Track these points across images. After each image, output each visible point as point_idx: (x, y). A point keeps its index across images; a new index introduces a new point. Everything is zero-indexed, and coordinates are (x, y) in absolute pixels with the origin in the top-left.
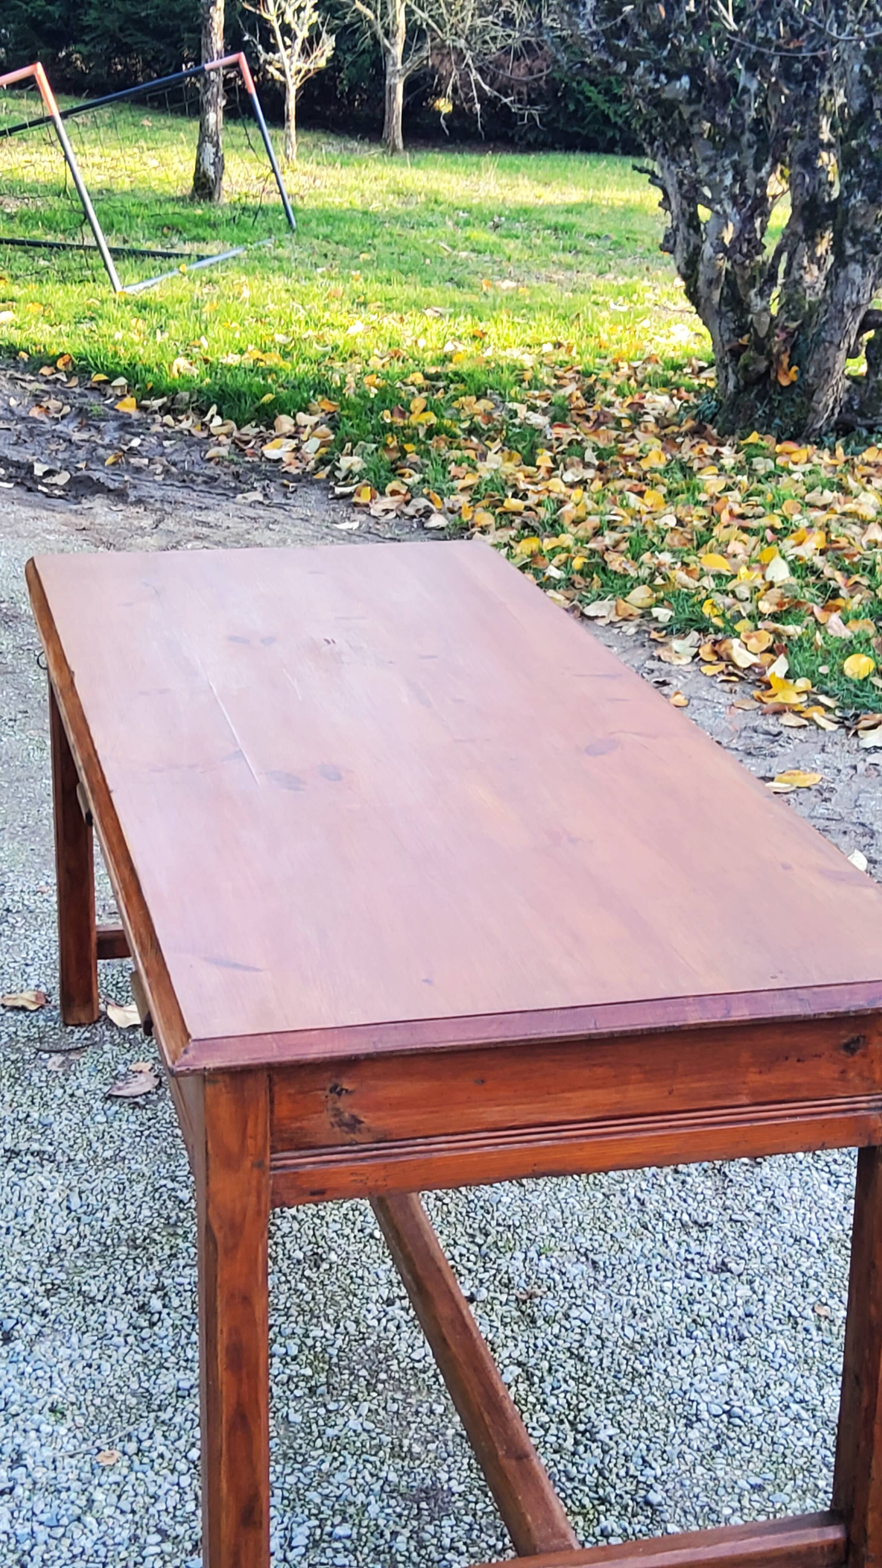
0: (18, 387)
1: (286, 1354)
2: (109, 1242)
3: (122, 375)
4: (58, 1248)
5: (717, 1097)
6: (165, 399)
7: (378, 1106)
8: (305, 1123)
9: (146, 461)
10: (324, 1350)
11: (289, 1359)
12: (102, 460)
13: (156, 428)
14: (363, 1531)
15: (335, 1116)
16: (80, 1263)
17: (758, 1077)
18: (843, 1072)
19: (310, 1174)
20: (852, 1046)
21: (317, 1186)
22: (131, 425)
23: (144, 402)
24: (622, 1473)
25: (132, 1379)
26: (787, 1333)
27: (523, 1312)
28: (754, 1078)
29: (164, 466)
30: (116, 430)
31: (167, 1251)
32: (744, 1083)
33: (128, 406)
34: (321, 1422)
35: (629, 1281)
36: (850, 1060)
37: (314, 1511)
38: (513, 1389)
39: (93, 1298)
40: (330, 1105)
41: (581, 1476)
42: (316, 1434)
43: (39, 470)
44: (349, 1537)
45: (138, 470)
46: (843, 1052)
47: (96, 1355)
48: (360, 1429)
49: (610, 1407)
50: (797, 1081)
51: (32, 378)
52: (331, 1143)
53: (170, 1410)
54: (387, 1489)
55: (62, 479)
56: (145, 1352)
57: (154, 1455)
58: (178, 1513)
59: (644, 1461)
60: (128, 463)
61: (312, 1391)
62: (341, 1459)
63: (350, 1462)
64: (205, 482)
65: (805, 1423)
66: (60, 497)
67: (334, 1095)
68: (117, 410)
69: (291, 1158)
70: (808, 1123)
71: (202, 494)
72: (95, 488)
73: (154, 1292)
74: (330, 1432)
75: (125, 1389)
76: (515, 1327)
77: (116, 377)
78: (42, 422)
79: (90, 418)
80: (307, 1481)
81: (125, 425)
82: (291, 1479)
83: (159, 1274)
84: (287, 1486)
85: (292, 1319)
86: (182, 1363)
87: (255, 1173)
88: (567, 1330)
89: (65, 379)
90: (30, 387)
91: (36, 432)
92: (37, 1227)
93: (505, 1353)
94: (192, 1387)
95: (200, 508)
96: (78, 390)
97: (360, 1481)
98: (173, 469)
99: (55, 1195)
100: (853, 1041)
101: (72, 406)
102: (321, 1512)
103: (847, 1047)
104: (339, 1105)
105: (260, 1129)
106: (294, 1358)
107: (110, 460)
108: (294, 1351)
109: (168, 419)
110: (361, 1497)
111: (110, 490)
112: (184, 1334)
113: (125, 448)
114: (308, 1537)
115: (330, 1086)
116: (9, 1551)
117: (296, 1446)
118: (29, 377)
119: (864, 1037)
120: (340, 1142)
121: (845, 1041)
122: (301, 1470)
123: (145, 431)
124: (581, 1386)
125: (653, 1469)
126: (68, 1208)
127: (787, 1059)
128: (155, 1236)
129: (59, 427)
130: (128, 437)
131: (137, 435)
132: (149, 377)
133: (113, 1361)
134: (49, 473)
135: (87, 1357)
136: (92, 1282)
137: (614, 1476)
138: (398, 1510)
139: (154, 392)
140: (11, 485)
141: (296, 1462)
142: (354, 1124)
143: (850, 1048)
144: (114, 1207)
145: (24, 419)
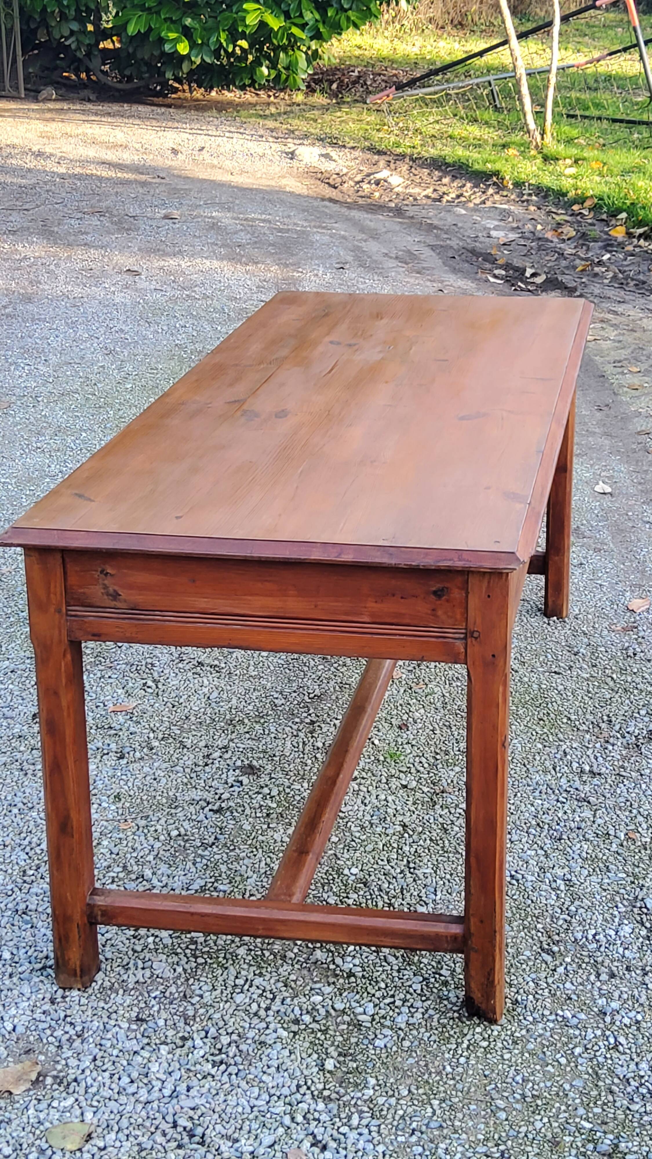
0: (550, 218)
1: (269, 794)
2: (217, 719)
3: (625, 211)
4: (187, 718)
5: (347, 614)
6: (646, 228)
7: (130, 587)
8: (86, 590)
9: (604, 269)
10: (294, 796)
11: (268, 797)
12: (575, 267)
13: (630, 248)
14: (236, 890)
15: (104, 588)
16: (193, 727)
17: (374, 605)
18: (433, 610)
19: (90, 623)
20: (439, 593)
21: (96, 631)
22: (612, 245)
23: (632, 230)
24: (415, 893)
25: (173, 790)
26: (595, 843)
27: (432, 799)
28: (371, 605)
29: (615, 273)
30: (600, 248)
31: (246, 730)
32: (365, 607)
33: (619, 233)
34: (260, 832)
35: (515, 795)
36: (438, 602)
37: (216, 875)
38: (388, 838)
39: (185, 746)
40: (100, 581)
41: (388, 890)
42: (251, 837)
43: (529, 272)
44: (225, 892)
45: (596, 275)
46: (432, 596)
47: (162, 774)
48: (279, 840)
49: (440, 859)
50: (403, 611)
51: (563, 212)
52: (103, 605)
53: (181, 809)
54: (268, 873)
55: (539, 280)
56: (191, 778)
57: (153, 829)
58: (141, 860)
59: (436, 891)
60: (593, 270)
61: (268, 815)
62: (255, 853)
63: (260, 855)
64: (636, 285)
65: (559, 892)
66: (529, 291)
67: (102, 576)
68: (610, 235)
69: (79, 610)
70: (411, 641)
71: (628, 293)
72: (558, 286)
73: (220, 749)
74: (260, 838)
75: (165, 795)
76: (420, 806)
77: (621, 212)
78: (552, 242)
79: (587, 240)
80: (225, 860)
81: (609, 245)
82: (217, 857)
83: (232, 740)
84: (212, 859)
85: (288, 777)
86: (207, 788)
87: (57, 616)
88: (450, 813)
89: (587, 213)
90: (557, 218)
91: (543, 248)
92: (183, 705)
93: (400, 818)
94: (200, 800)
95: (619, 302)
96: (590, 221)
97: (257, 866)
98: (621, 275)
99: (206, 690)
100: (439, 590)
101: (578, 231)
102: (220, 876)
103: (435, 593)
104: (106, 582)
105: (58, 590)
106: (271, 797)
107: (580, 268)
108: (274, 792)
109: (642, 242)
110: (250, 873)
111: (566, 288)
112: (220, 773)
113: (597, 260)
114: (202, 887)
115: (100, 569)
116: (38, 859)
117: (235, 841)
118: (561, 211)
119: (447, 588)
120: (107, 605)
121: (434, 589)
122: (227, 853)
123: (620, 250)
124: (432, 844)
125: (436, 895)
126: (209, 698)
127: (394, 595)
128: (246, 721)
129: (562, 245)
130: (604, 252)
131: (610, 252)
132: (641, 213)
133: (170, 779)
134: (534, 275)
135: (157, 774)
136: (191, 737)
137: (409, 894)
138: (264, 884)
139: (640, 224)
140: (502, 282)
141: (229, 848)
142: (115, 596)
143: (438, 594)
144: (234, 701)
145: (540, 239)
